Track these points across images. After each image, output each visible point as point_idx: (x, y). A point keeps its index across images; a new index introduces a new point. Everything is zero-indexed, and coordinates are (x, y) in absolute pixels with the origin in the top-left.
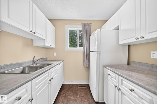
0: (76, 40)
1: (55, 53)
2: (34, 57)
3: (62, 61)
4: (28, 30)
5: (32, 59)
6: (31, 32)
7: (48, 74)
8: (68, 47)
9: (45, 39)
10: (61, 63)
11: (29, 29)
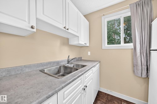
0: (112, 37)
1: (90, 52)
2: (69, 56)
3: (98, 62)
4: (61, 27)
5: (67, 58)
6: (65, 29)
7: (80, 81)
8: (106, 45)
9: (78, 36)
10: (97, 65)
11: (63, 25)
